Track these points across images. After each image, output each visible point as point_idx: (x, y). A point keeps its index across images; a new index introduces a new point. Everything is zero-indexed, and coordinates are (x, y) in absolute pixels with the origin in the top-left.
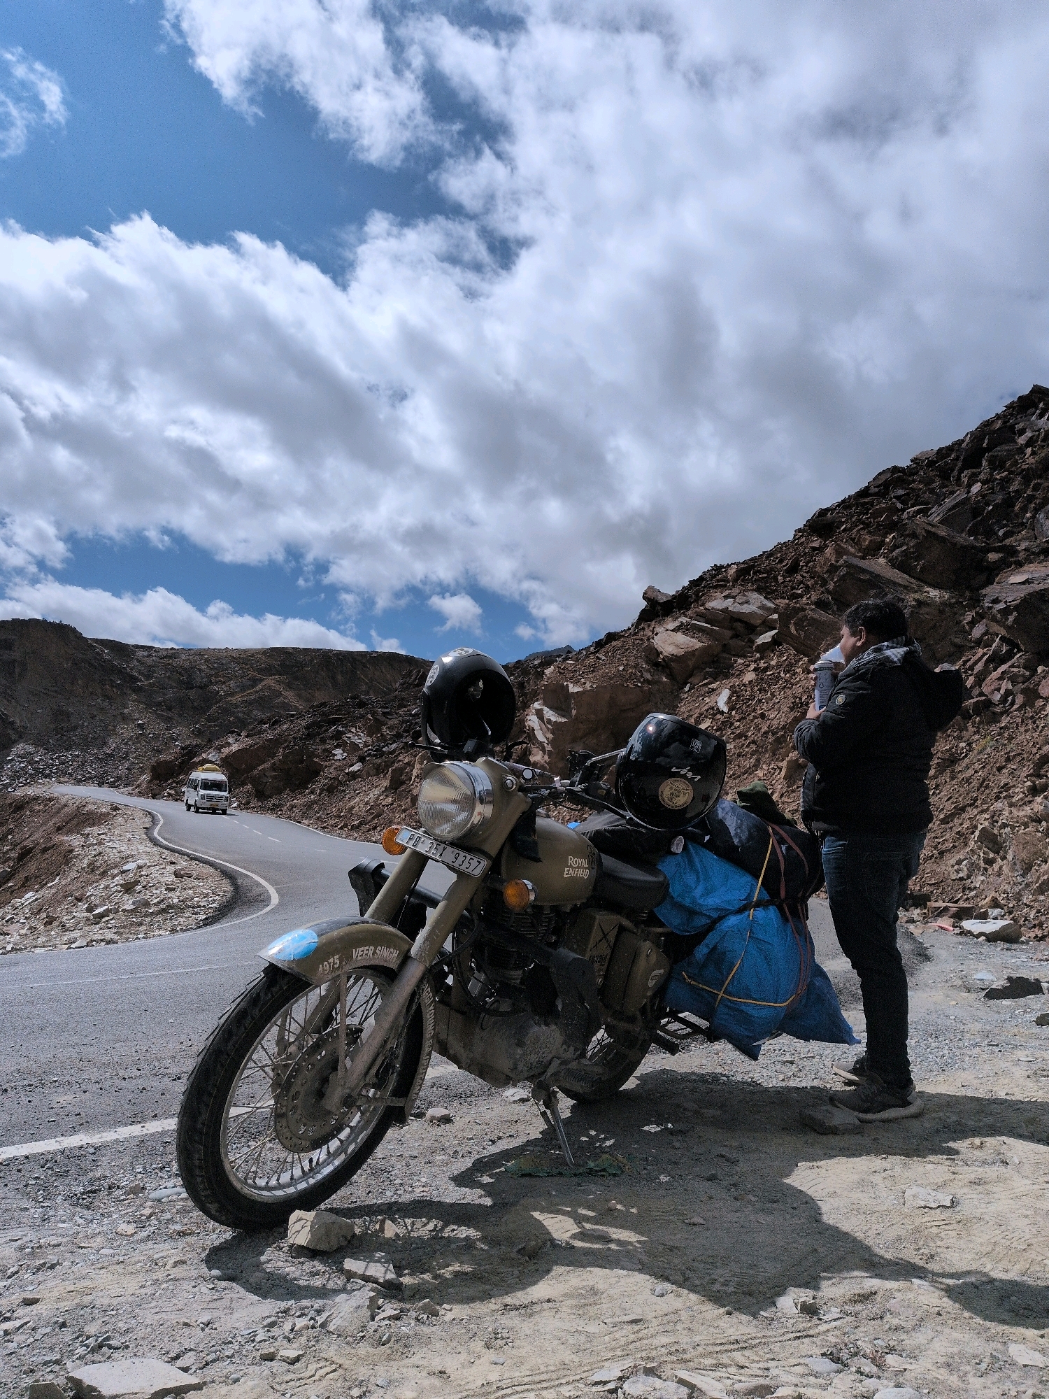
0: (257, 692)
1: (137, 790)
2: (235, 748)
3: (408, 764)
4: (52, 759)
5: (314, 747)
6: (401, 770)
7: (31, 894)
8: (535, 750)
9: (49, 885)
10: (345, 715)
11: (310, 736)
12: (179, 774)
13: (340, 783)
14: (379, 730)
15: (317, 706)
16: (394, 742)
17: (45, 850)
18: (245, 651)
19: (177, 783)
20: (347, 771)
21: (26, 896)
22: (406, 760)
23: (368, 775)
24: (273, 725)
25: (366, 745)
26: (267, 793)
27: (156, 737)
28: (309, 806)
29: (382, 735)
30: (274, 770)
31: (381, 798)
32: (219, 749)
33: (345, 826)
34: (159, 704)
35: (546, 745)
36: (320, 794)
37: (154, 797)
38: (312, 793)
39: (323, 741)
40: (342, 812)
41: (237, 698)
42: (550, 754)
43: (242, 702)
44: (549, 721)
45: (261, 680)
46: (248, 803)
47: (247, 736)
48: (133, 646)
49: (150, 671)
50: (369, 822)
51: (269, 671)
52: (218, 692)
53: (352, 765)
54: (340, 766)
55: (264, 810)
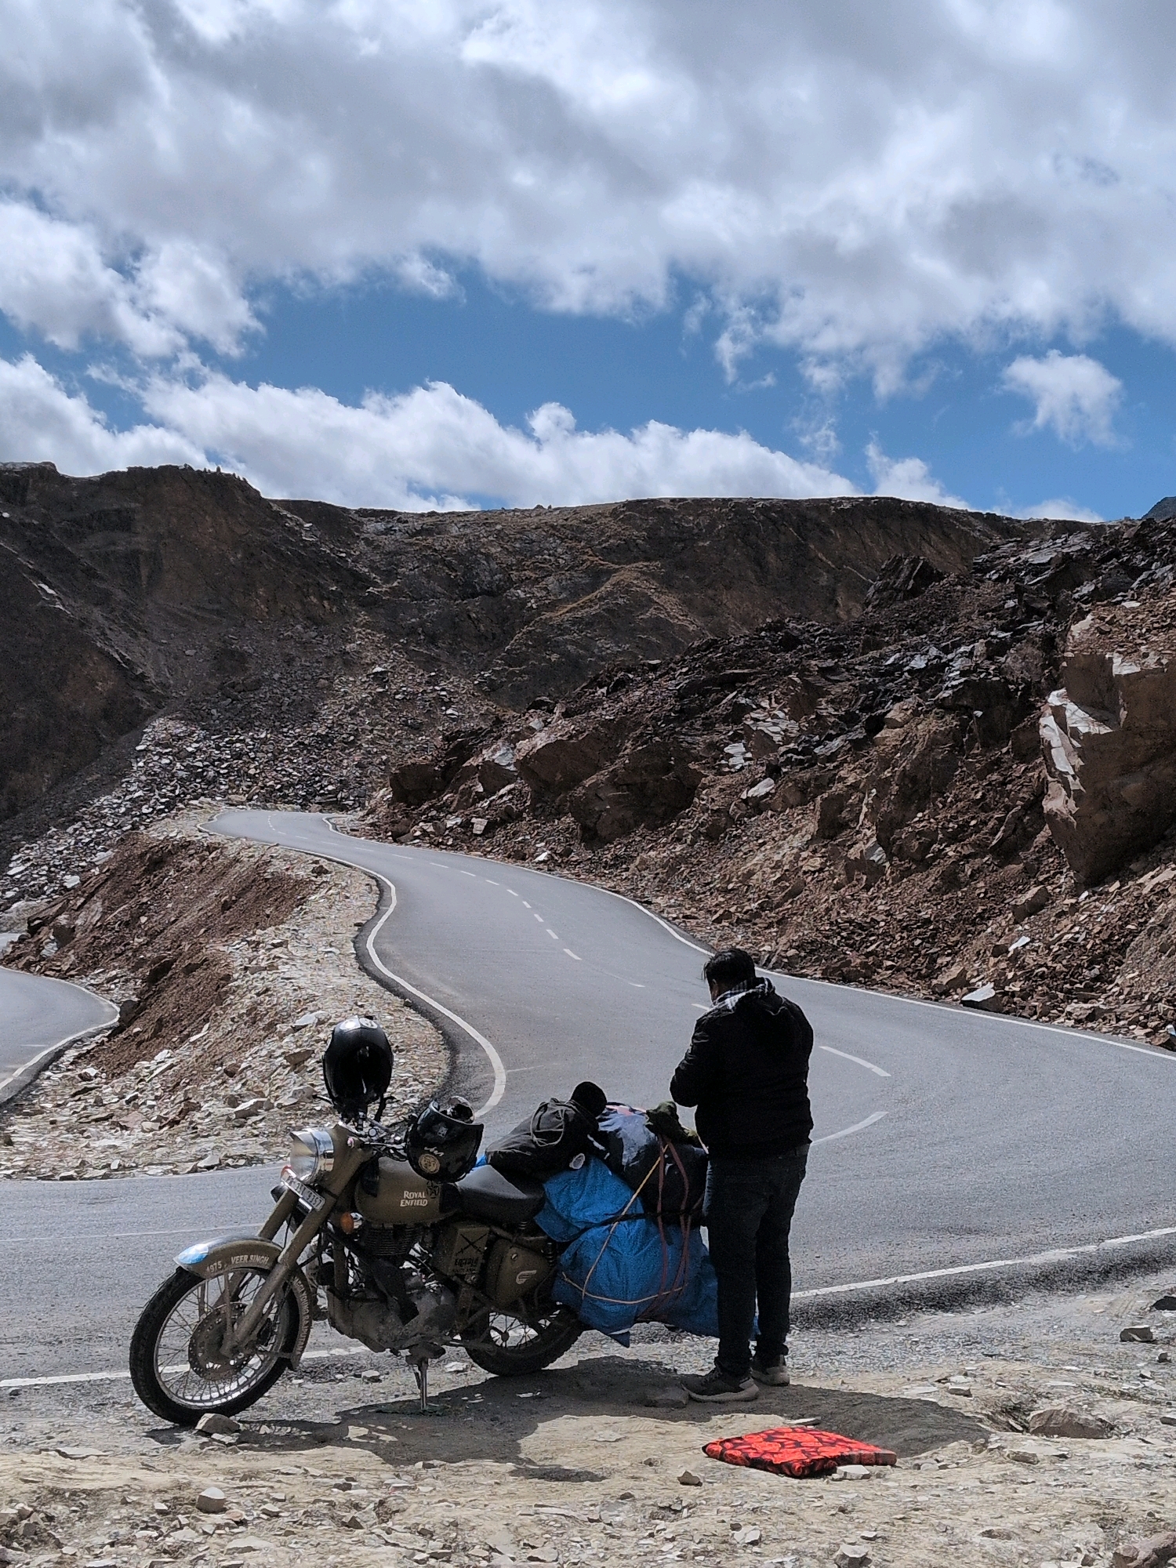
0: (601, 599)
1: (369, 820)
2: (540, 740)
3: (854, 787)
4: (218, 748)
5: (689, 739)
6: (839, 801)
7: (163, 1054)
8: (1054, 787)
9: (192, 1039)
10: (753, 666)
11: (684, 715)
12: (441, 792)
13: (731, 820)
14: (813, 705)
15: (698, 649)
16: (842, 732)
17: (190, 970)
18: (575, 511)
19: (439, 809)
20: (744, 796)
21: (158, 1058)
22: (851, 780)
23: (787, 804)
24: (615, 689)
25: (787, 740)
26: (603, 833)
27: (410, 700)
28: (672, 867)
29: (819, 717)
30: (617, 786)
31: (804, 854)
32: (513, 740)
33: (727, 915)
34: (412, 631)
35: (1070, 779)
36: (693, 842)
37: (397, 838)
38: (678, 840)
39: (708, 726)
40: (729, 882)
41: (561, 615)
42: (1078, 797)
43: (576, 622)
44: (1075, 733)
45: (609, 573)
46: (567, 852)
47: (566, 715)
48: (357, 512)
49: (390, 564)
50: (779, 905)
51: (625, 552)
52: (525, 601)
53: (753, 784)
54: (730, 786)
55: (595, 870)
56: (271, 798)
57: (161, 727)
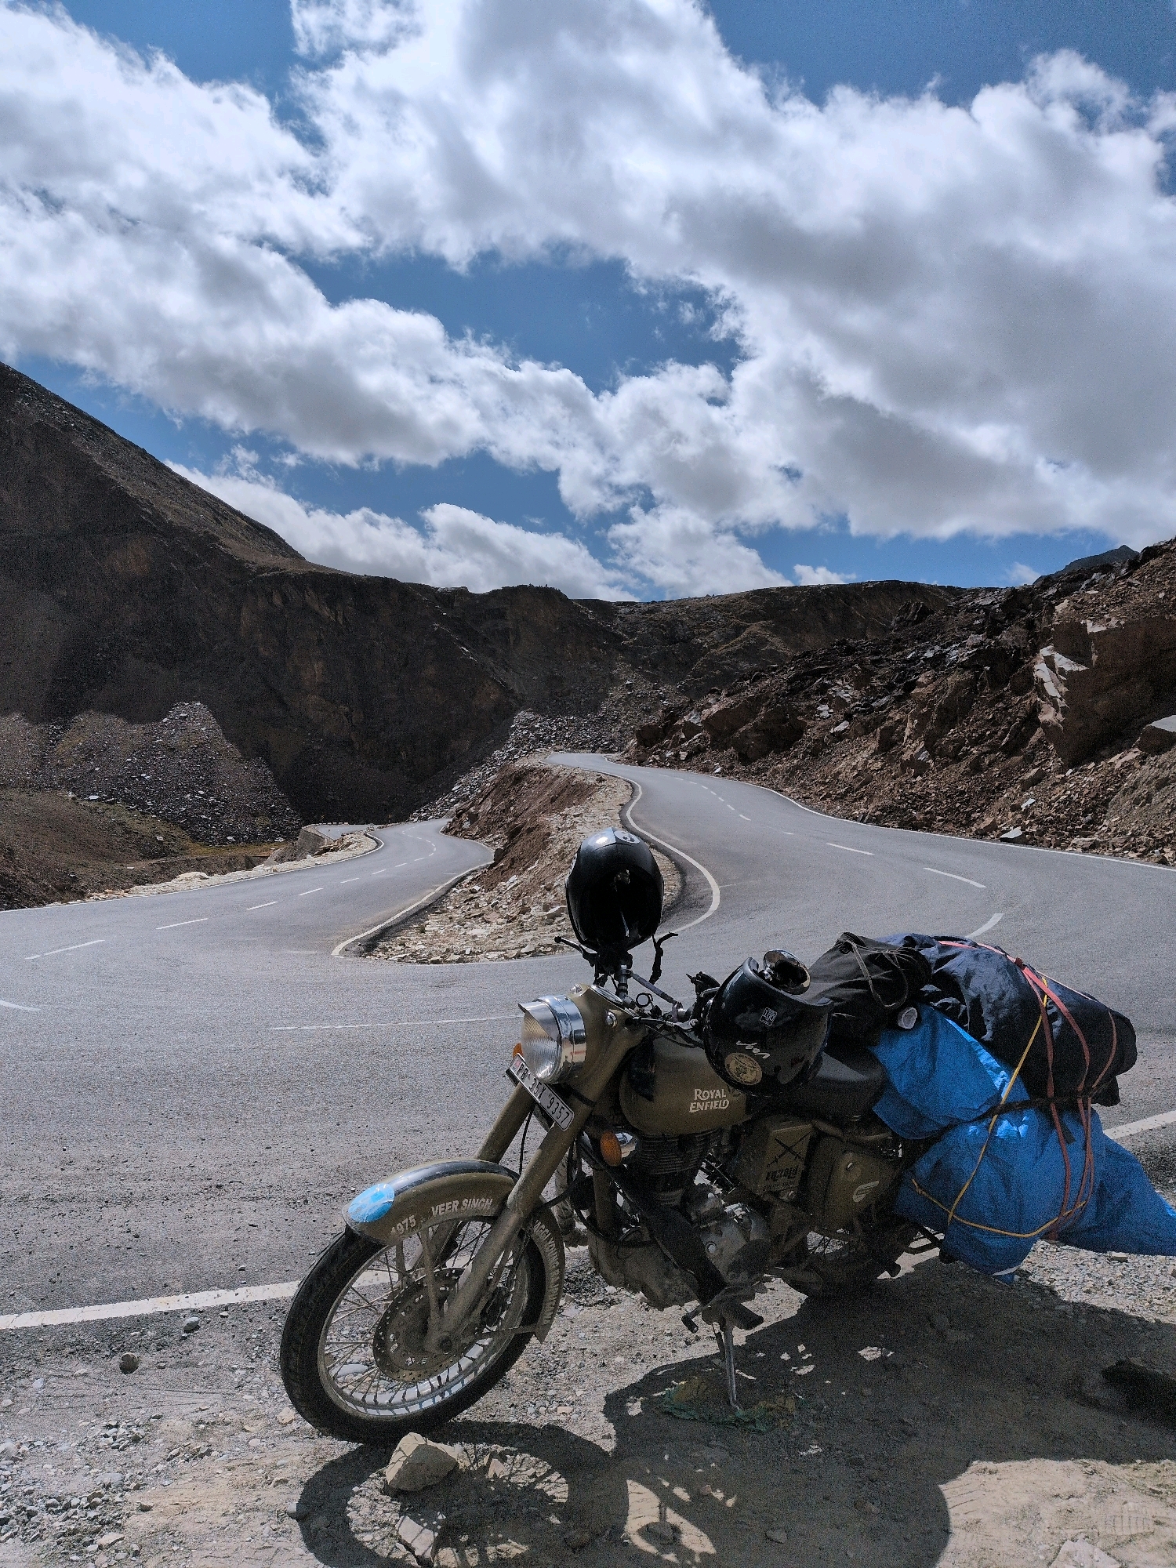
0: (741, 641)
1: (626, 755)
2: (715, 709)
3: (899, 722)
4: (550, 725)
5: (797, 704)
6: (890, 730)
7: (514, 878)
8: (1045, 707)
9: (529, 869)
10: (831, 664)
11: (793, 692)
12: (663, 739)
13: (825, 746)
14: (869, 680)
15: (799, 657)
16: (886, 694)
17: (530, 831)
18: (727, 597)
19: (662, 748)
20: (832, 731)
21: (511, 880)
22: (897, 718)
23: (856, 734)
24: (754, 681)
25: (853, 700)
26: (750, 756)
27: (644, 697)
28: (792, 772)
29: (872, 687)
30: (757, 731)
31: (870, 761)
32: (700, 710)
33: (829, 796)
34: (644, 662)
35: (1058, 700)
36: (804, 758)
37: (640, 763)
38: (795, 757)
39: (807, 697)
40: (827, 778)
41: (721, 650)
42: (1064, 711)
43: (728, 653)
44: (1062, 672)
45: (745, 628)
46: (732, 767)
47: (727, 696)
48: (615, 603)
49: (632, 629)
50: (858, 789)
51: (753, 617)
52: (702, 644)
53: (838, 724)
54: (824, 726)
55: (747, 776)
56: (576, 748)
57: (522, 715)
